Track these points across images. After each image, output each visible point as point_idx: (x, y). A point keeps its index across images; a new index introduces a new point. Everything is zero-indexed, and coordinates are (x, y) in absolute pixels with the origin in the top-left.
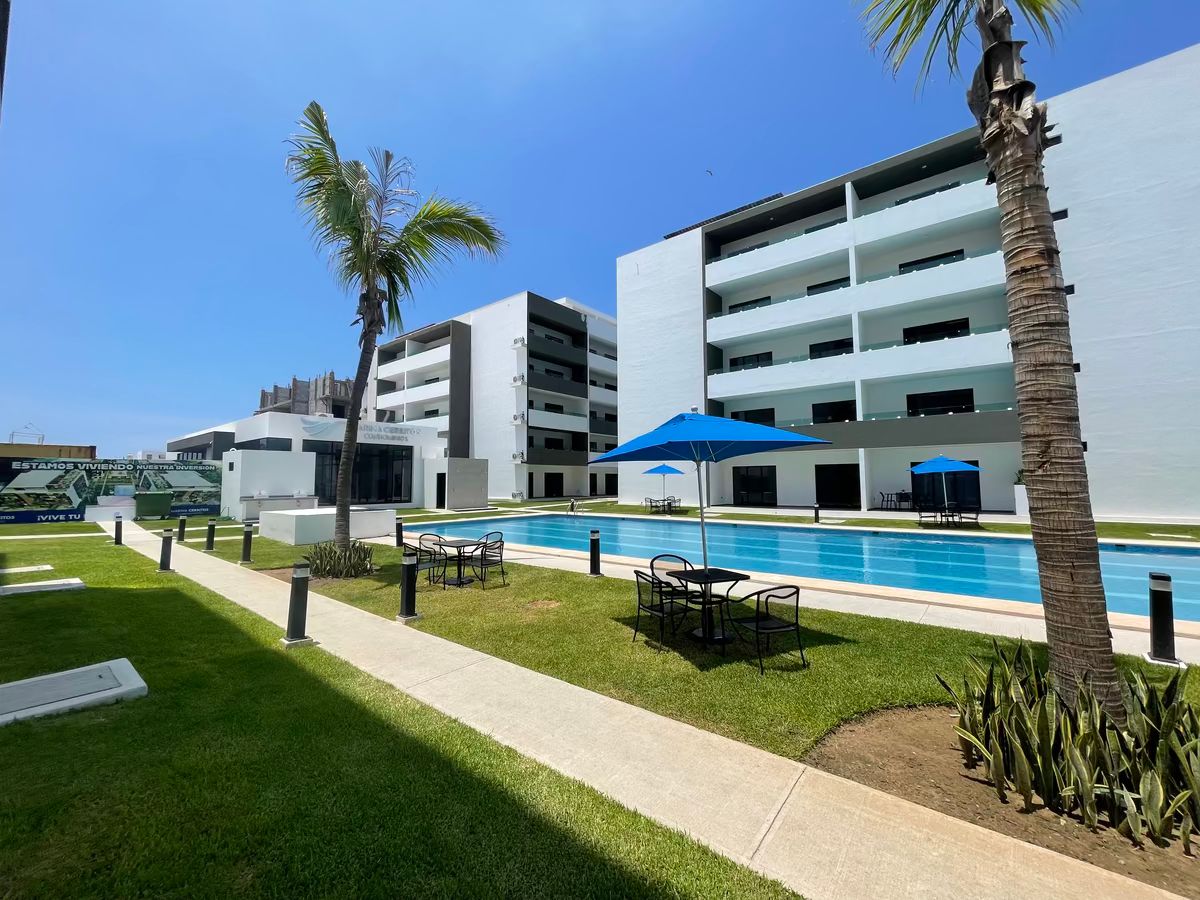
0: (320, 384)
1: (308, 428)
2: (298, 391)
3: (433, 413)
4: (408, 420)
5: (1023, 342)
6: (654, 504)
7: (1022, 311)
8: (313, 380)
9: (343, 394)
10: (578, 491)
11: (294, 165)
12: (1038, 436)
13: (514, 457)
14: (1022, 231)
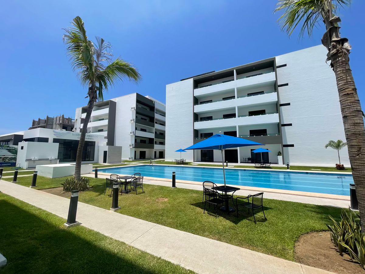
0: (58, 119)
1: (56, 134)
2: (49, 121)
3: (101, 130)
4: (92, 132)
5: (349, 116)
6: (178, 161)
7: (348, 106)
8: (55, 117)
9: (67, 123)
10: (150, 157)
11: (66, 38)
12: (356, 145)
13: (130, 146)
14: (347, 82)
